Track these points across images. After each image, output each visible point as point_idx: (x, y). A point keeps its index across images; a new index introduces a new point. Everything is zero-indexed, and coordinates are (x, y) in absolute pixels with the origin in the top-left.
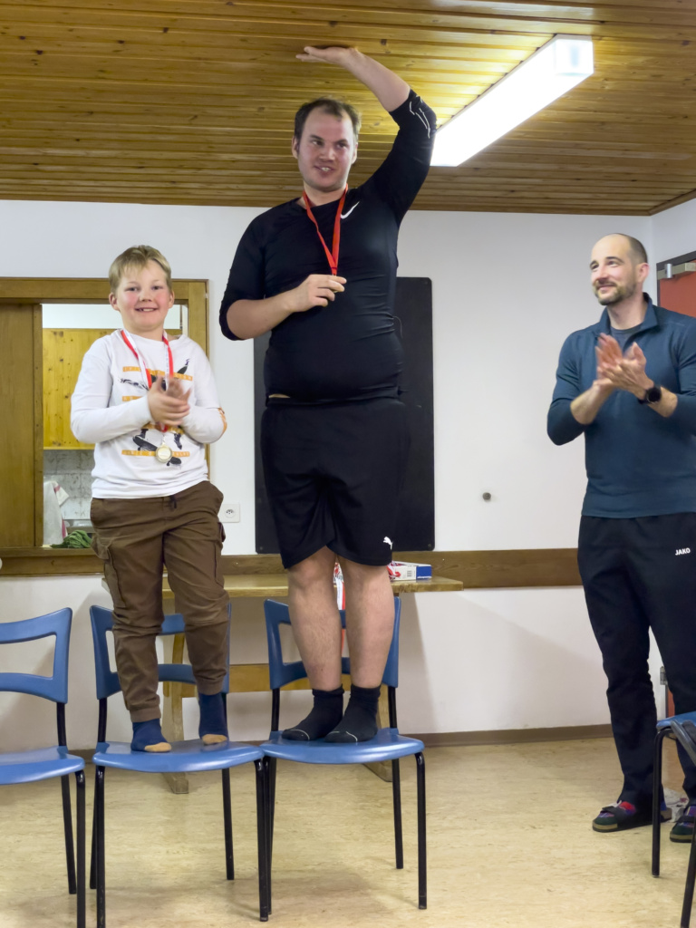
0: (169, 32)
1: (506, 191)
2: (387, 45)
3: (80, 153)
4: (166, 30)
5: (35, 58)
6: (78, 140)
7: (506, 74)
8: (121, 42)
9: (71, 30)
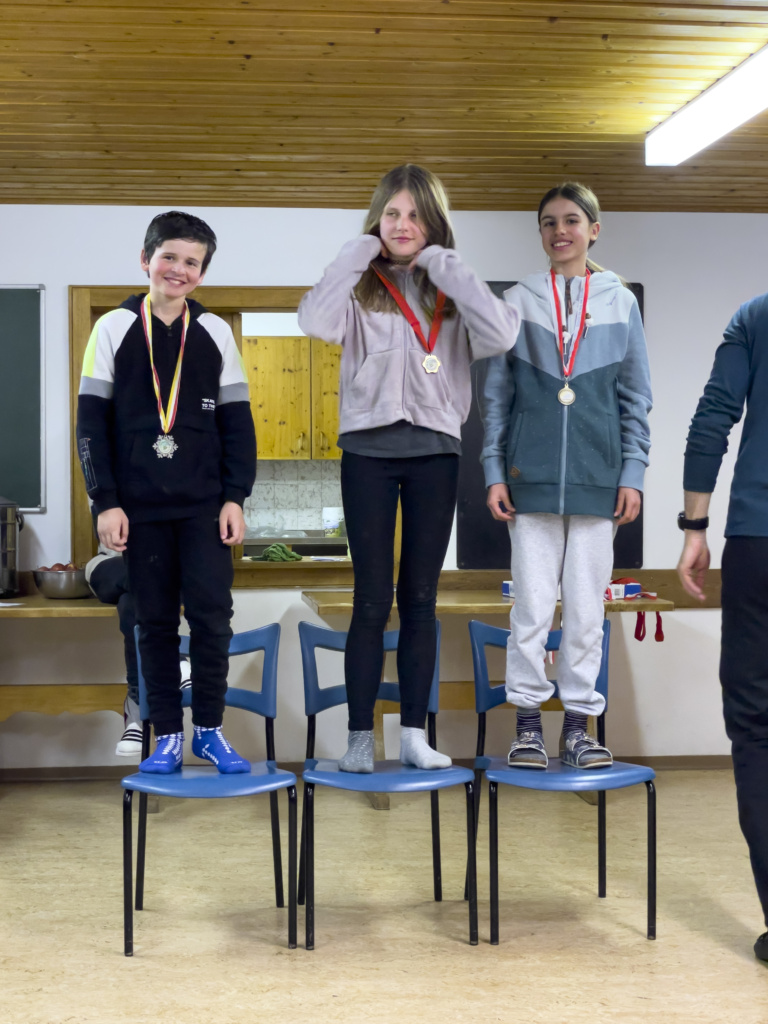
0: (381, 33)
1: (727, 190)
2: (609, 40)
3: (284, 158)
4: (378, 31)
5: (243, 63)
6: (282, 145)
7: (734, 68)
8: (332, 44)
9: (281, 34)
